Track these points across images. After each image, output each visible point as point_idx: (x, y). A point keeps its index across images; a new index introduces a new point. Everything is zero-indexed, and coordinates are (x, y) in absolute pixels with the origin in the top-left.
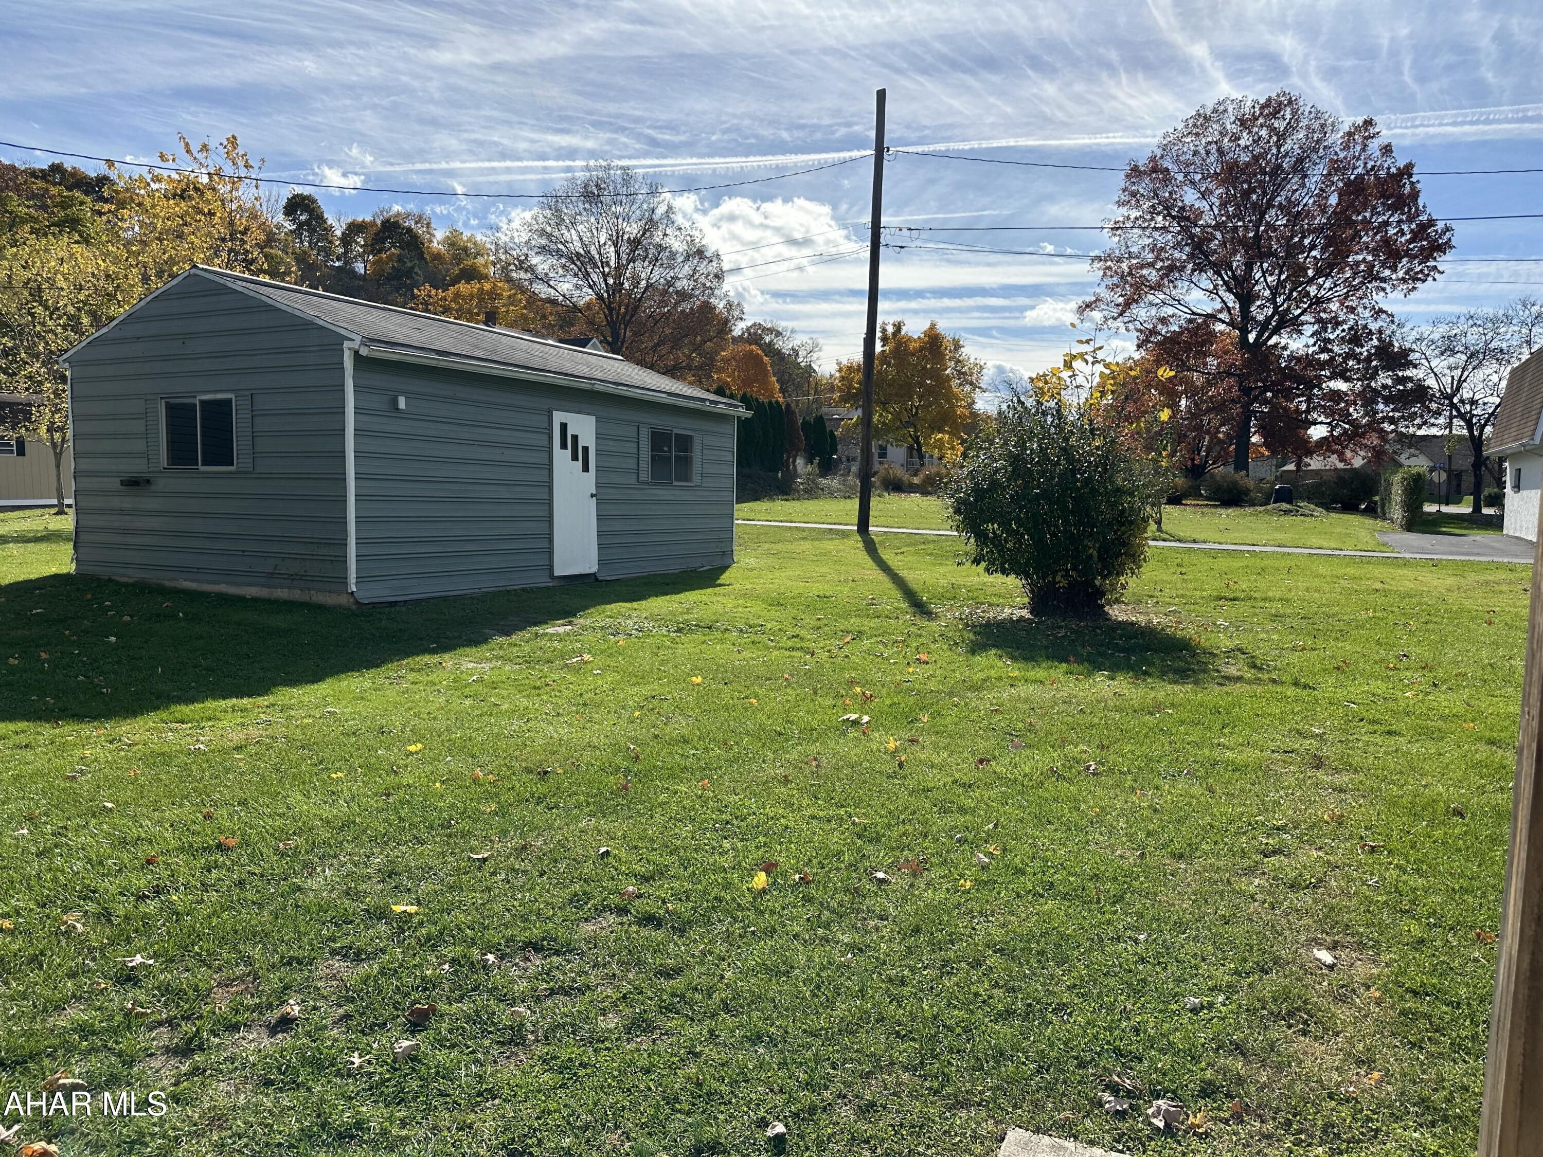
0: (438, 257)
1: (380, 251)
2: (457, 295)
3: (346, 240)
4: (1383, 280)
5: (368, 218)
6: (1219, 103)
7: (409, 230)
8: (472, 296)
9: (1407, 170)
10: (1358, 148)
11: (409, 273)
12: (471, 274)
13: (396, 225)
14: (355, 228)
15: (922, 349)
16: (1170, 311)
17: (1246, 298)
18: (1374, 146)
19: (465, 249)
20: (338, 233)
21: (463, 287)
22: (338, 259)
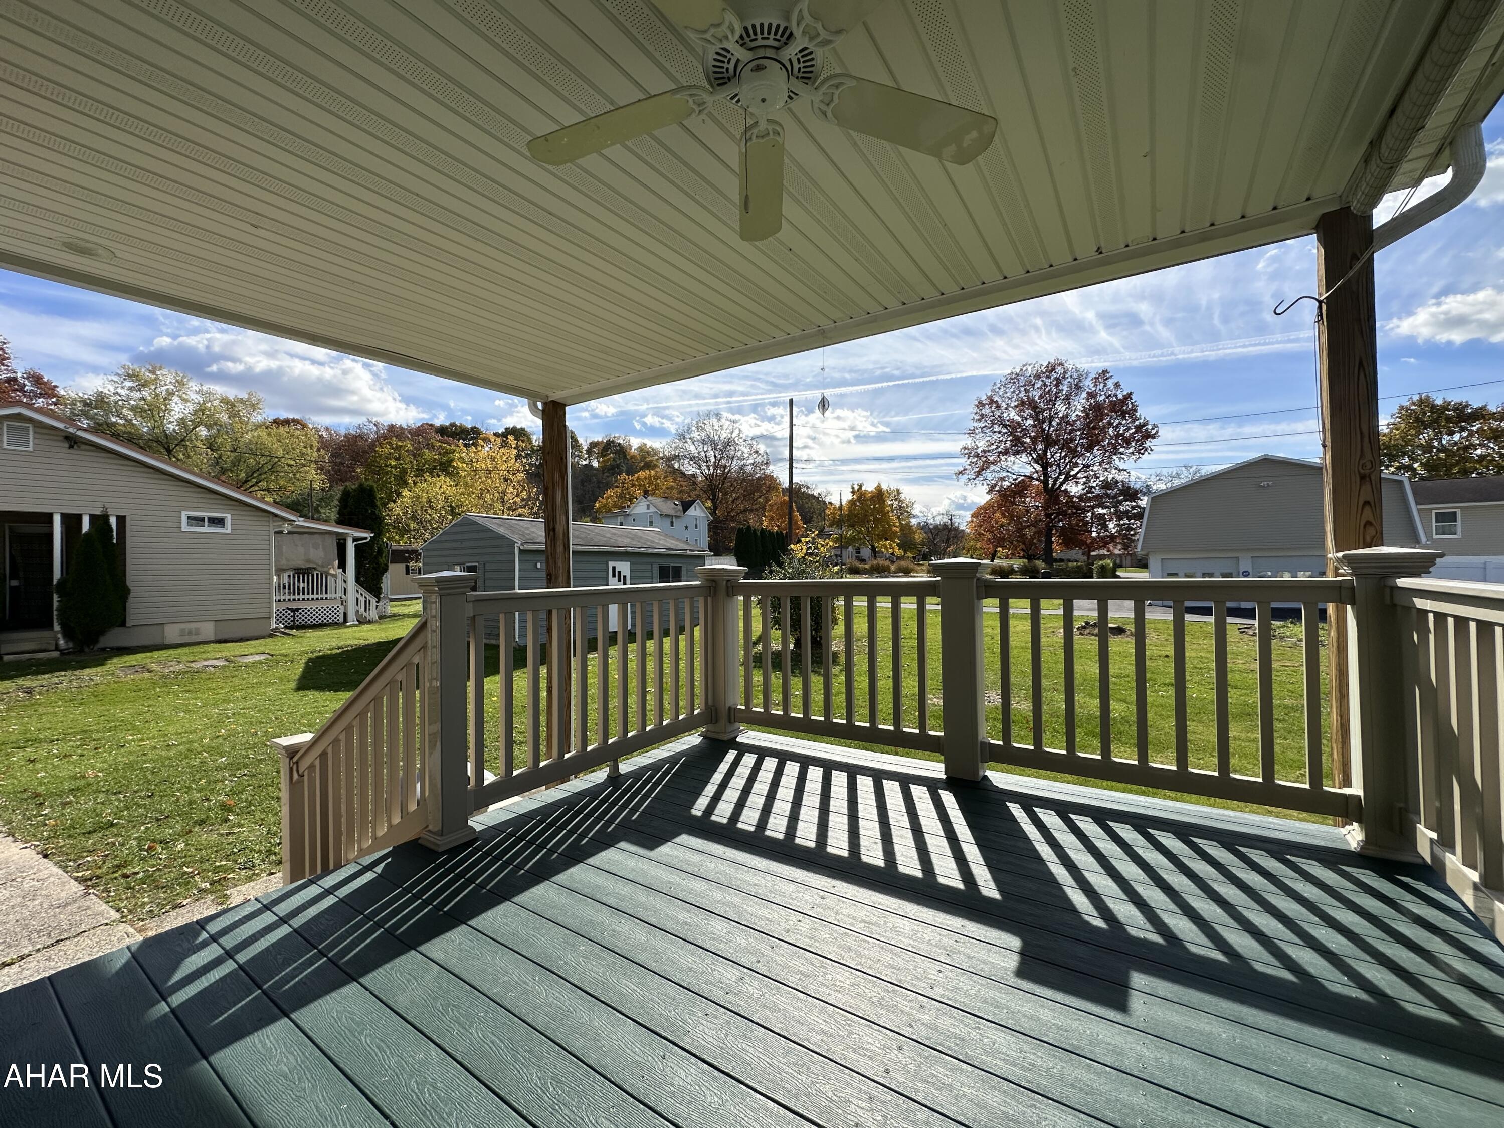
0: (633, 457)
1: (605, 456)
2: (638, 478)
3: (589, 451)
4: (1122, 453)
5: (600, 440)
6: (1024, 366)
7: (620, 444)
8: (645, 478)
9: (1129, 396)
10: (1102, 385)
11: (618, 466)
12: (648, 466)
13: (613, 442)
14: (593, 445)
15: (872, 497)
16: (1005, 474)
17: (1045, 466)
18: (1110, 383)
19: (648, 453)
20: (585, 448)
21: (642, 474)
22: (585, 460)
